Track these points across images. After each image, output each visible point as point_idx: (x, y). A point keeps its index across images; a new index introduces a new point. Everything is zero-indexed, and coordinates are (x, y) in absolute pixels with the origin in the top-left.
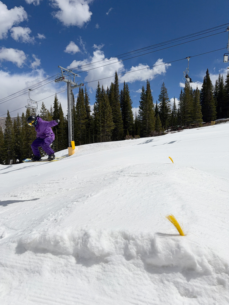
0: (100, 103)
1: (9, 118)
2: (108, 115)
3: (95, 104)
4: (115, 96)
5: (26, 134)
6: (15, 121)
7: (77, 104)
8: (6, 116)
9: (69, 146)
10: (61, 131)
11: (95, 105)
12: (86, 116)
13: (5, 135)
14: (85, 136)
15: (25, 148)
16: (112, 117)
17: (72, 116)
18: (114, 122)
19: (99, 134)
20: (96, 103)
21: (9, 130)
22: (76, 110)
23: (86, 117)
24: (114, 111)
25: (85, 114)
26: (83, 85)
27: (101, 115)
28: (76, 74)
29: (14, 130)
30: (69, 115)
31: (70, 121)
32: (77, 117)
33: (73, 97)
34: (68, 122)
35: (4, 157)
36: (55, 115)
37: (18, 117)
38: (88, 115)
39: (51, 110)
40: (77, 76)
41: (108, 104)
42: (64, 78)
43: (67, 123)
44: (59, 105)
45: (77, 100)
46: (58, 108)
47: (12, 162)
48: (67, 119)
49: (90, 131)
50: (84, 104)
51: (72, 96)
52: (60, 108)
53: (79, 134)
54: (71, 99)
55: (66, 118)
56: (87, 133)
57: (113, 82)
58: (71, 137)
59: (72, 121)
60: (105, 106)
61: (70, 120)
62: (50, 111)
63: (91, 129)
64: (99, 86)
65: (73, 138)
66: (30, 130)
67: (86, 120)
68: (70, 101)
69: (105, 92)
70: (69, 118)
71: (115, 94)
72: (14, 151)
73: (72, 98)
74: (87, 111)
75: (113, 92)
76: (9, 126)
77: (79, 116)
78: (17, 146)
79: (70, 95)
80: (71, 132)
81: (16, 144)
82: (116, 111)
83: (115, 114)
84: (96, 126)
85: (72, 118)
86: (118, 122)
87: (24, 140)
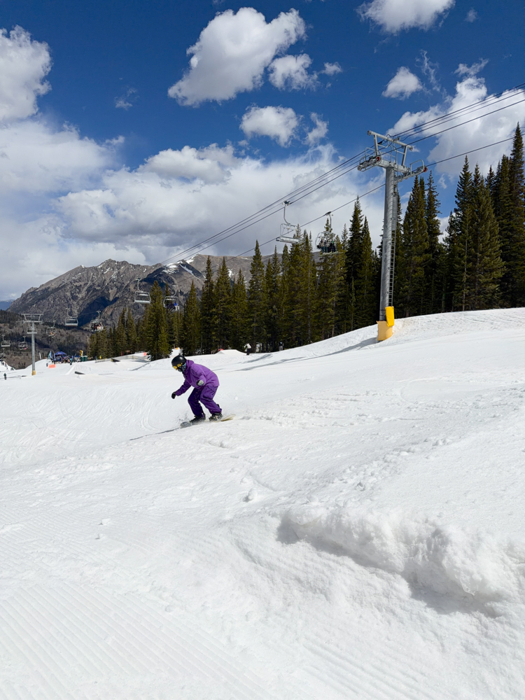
0: (468, 211)
1: (257, 256)
2: (487, 242)
3: (454, 214)
4: (512, 189)
5: (290, 291)
6: (269, 263)
7: (407, 216)
8: (253, 253)
9: (381, 318)
10: (362, 283)
11: (452, 217)
12: (427, 245)
13: (250, 292)
14: (422, 294)
15: (286, 320)
16: (499, 246)
17: (393, 248)
18: (504, 258)
19: (460, 290)
20: (456, 211)
21: (257, 282)
22: (402, 233)
23: (427, 247)
24: (504, 230)
25: (426, 241)
26: (426, 169)
27: (469, 242)
28: (410, 146)
29: (267, 283)
30: (386, 246)
31: (386, 259)
32: (403, 249)
33: (398, 201)
34: (381, 262)
35: (246, 338)
36: (352, 246)
37: (276, 254)
38: (432, 243)
39: (345, 235)
40: (411, 149)
41: (490, 212)
42: (378, 159)
43: (379, 264)
44: (363, 223)
45: (408, 208)
46: (360, 230)
47: (260, 348)
48: (381, 254)
49: (435, 283)
50: (425, 217)
51: (395, 199)
52: (366, 231)
53: (407, 291)
54: (393, 206)
55: (378, 253)
56: (427, 287)
57: (509, 154)
58: (387, 298)
59: (392, 260)
60: (481, 219)
61: (386, 256)
62: (341, 239)
63: (437, 279)
64: (466, 168)
65: (390, 301)
66: (298, 283)
67: (428, 255)
68: (390, 212)
69: (482, 181)
70: (386, 252)
71: (510, 184)
72: (265, 327)
73: (396, 204)
74: (430, 233)
75: (506, 181)
76: (258, 275)
77: (410, 246)
78: (270, 316)
79: (390, 197)
80: (388, 286)
81: (270, 311)
82: (512, 230)
83: (509, 237)
84: (452, 270)
85: (392, 252)
86: (515, 258)
87: (284, 303)
